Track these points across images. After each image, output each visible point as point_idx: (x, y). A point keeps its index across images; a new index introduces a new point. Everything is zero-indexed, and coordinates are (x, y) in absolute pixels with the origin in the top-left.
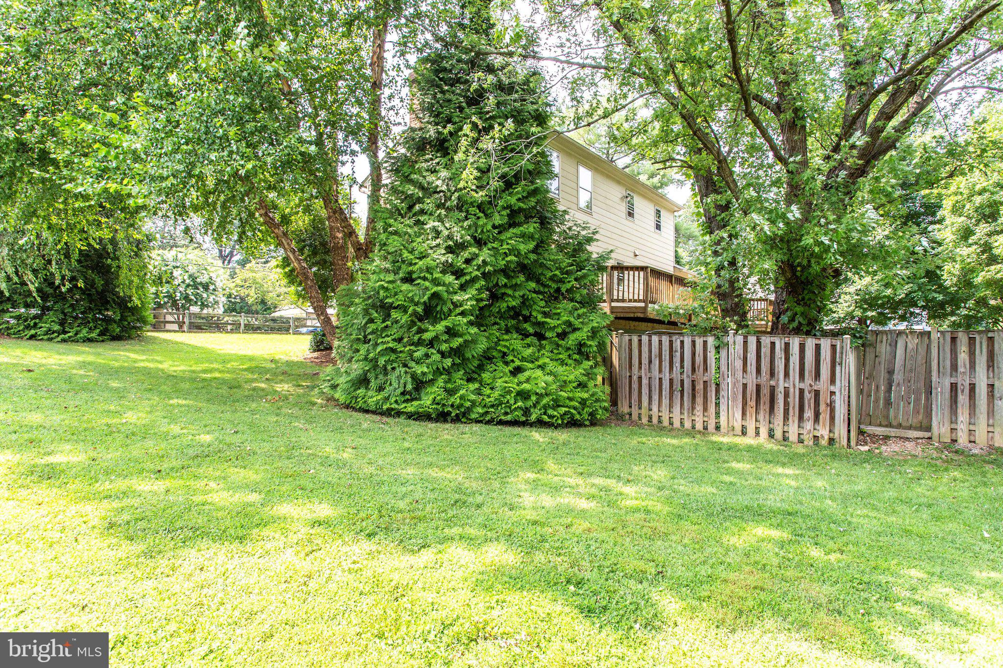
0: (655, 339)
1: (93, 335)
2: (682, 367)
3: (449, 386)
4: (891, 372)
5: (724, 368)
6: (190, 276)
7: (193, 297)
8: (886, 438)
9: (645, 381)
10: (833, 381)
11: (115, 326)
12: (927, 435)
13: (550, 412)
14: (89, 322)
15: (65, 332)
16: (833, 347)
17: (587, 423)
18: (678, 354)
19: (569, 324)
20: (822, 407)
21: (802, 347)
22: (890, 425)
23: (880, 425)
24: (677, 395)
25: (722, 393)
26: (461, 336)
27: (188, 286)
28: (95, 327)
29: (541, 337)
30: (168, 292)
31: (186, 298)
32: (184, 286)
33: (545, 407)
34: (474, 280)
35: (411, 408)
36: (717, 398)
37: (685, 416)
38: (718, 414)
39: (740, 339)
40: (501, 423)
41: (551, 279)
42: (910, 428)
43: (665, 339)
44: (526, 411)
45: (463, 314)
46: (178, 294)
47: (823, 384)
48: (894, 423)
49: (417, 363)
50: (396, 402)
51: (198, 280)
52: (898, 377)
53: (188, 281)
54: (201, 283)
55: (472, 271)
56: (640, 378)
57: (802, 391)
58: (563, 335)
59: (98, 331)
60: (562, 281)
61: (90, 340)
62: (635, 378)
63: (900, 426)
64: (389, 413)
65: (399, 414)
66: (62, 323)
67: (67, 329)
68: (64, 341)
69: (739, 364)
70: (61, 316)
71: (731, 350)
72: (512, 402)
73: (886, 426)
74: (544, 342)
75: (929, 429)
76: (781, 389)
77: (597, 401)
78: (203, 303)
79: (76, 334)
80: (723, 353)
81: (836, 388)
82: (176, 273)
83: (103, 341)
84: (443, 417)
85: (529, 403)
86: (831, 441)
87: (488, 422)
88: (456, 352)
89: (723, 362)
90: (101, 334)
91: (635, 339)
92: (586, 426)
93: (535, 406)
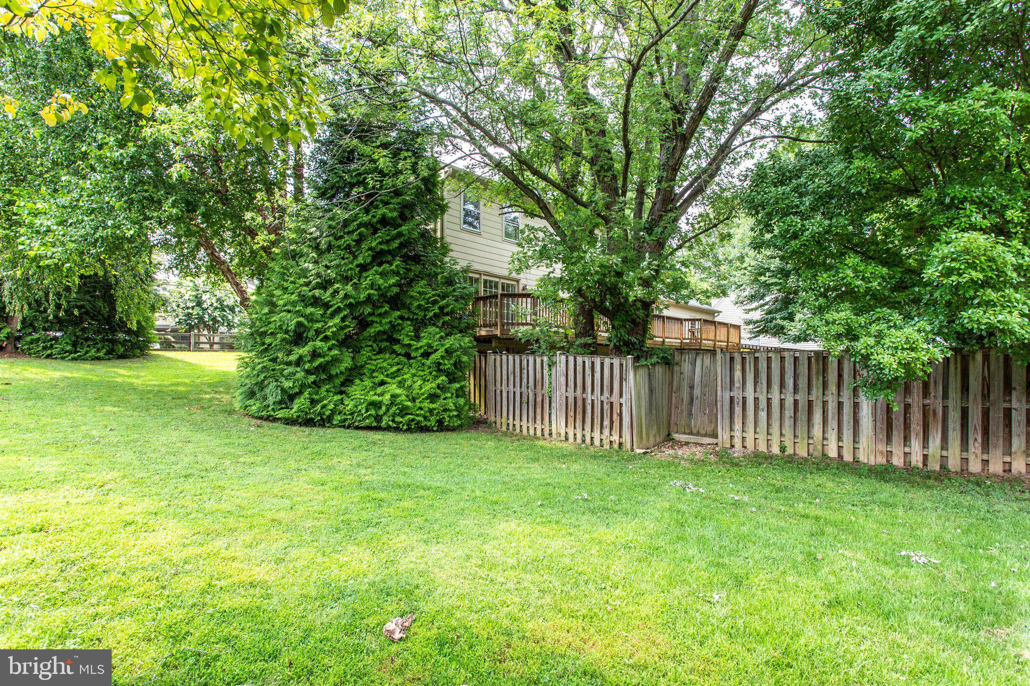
0: (511, 357)
1: (101, 354)
2: (528, 382)
3: (315, 397)
4: (692, 387)
5: (554, 384)
6: (218, 300)
7: (219, 319)
8: (687, 444)
9: (504, 395)
10: (621, 396)
11: (120, 346)
12: (715, 441)
13: (398, 419)
14: (97, 343)
15: (76, 352)
16: (621, 365)
17: (435, 429)
18: (525, 371)
19: (430, 346)
20: (615, 417)
21: (602, 364)
22: (691, 433)
23: (684, 433)
24: (525, 406)
25: (553, 405)
26: (324, 357)
27: (216, 308)
28: (103, 347)
29: (408, 356)
30: (198, 314)
31: (214, 320)
32: (212, 308)
33: (394, 415)
34: (339, 310)
35: (280, 414)
36: (550, 409)
37: (530, 425)
38: (550, 425)
39: (563, 358)
40: (357, 428)
41: (419, 307)
42: (705, 435)
43: (517, 358)
44: (378, 418)
45: (326, 338)
46: (207, 316)
47: (615, 398)
48: (695, 431)
49: (287, 379)
50: (273, 409)
51: (225, 303)
52: (697, 392)
53: (215, 305)
54: (228, 306)
55: (337, 302)
56: (501, 391)
57: (602, 402)
58: (426, 355)
59: (104, 350)
60: (427, 309)
61: (98, 359)
62: (498, 392)
63: (698, 434)
64: (268, 419)
65: (275, 420)
66: (74, 345)
67: (78, 349)
68: (73, 359)
69: (563, 379)
70: (73, 338)
71: (558, 368)
72: (363, 411)
73: (688, 434)
74: (412, 361)
75: (715, 436)
76: (589, 401)
77: (445, 410)
78: (229, 324)
79: (86, 353)
80: (554, 370)
81: (623, 401)
82: (204, 297)
83: (109, 359)
84: (309, 423)
85: (381, 412)
86: (620, 444)
87: (349, 427)
88: (323, 368)
89: (553, 377)
90: (108, 353)
91: (498, 358)
92: (434, 431)
93: (385, 414)
